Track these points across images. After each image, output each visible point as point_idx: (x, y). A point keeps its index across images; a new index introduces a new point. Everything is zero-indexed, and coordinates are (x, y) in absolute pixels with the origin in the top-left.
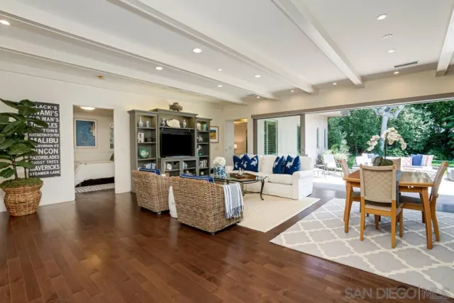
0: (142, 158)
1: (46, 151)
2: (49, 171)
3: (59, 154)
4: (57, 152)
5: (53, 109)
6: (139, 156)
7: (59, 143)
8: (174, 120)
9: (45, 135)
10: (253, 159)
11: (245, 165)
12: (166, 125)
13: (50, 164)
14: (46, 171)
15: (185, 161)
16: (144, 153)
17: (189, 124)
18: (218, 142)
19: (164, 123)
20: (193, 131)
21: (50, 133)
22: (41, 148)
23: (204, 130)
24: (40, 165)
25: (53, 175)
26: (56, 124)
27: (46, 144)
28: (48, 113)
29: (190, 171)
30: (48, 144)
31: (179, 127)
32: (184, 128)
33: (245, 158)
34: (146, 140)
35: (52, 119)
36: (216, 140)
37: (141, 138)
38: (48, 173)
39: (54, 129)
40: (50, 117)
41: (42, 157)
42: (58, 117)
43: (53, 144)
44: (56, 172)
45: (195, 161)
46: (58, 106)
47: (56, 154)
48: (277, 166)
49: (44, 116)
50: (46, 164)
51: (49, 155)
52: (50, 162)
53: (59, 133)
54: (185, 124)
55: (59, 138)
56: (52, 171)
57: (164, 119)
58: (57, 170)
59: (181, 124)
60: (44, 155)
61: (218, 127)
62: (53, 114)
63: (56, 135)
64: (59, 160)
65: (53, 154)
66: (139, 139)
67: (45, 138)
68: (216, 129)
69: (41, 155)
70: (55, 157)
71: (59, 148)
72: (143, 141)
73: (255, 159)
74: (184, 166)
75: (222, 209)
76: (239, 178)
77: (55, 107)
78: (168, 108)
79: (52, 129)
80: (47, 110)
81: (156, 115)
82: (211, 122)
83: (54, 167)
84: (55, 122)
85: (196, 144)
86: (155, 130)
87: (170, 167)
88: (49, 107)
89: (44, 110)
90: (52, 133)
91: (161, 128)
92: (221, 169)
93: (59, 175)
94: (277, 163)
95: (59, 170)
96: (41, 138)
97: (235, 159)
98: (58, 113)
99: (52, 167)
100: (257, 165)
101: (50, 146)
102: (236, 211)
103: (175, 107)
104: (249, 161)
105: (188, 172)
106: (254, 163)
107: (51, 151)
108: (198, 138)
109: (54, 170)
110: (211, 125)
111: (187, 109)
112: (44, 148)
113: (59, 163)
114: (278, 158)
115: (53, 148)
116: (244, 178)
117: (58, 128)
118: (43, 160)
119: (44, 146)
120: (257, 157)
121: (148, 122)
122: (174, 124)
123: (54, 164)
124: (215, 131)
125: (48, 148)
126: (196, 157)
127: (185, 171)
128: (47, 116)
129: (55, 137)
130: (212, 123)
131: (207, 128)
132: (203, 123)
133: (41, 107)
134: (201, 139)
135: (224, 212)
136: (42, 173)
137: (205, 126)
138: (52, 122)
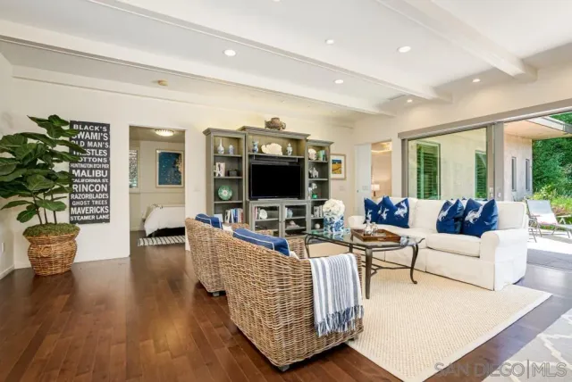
0: (221, 199)
1: (92, 188)
2: (96, 214)
3: (108, 192)
4: (106, 190)
5: (101, 131)
6: (217, 197)
7: (108, 177)
8: (273, 145)
9: (91, 166)
10: (399, 205)
11: (384, 216)
12: (260, 151)
13: (96, 206)
14: (91, 214)
15: (289, 207)
16: (225, 193)
17: (297, 150)
18: (344, 179)
19: (256, 148)
20: (301, 161)
21: (96, 163)
22: (85, 184)
23: (321, 160)
24: (83, 206)
25: (101, 221)
26: (104, 151)
27: (92, 178)
28: (95, 136)
29: (297, 222)
30: (95, 178)
31: (281, 154)
32: (289, 155)
33: (385, 203)
34: (228, 173)
35: (100, 145)
36: (342, 176)
37: (221, 170)
38: (93, 217)
39: (103, 157)
40: (97, 141)
41: (86, 196)
42: (109, 141)
43: (101, 178)
44: (104, 217)
45: (304, 207)
46: (108, 126)
47: (104, 192)
48: (445, 219)
49: (90, 141)
50: (91, 205)
51: (95, 193)
52: (96, 202)
53: (108, 163)
54: (290, 149)
55: (109, 170)
56: (99, 215)
57: (256, 143)
58: (105, 214)
59: (285, 151)
60: (89, 192)
61: (344, 156)
62: (102, 137)
63: (105, 166)
64: (108, 200)
65: (100, 192)
66: (218, 172)
67: (91, 169)
68: (342, 158)
69: (85, 192)
70: (103, 196)
71: (108, 184)
72: (222, 175)
73: (404, 204)
74: (286, 214)
75: (306, 315)
76: (365, 240)
77: (104, 128)
78: (263, 126)
79: (100, 157)
80: (94, 132)
81: (243, 137)
82: (332, 146)
83: (102, 209)
84: (104, 148)
85: (307, 180)
86: (241, 158)
87: (264, 215)
88: (96, 128)
89: (90, 132)
90: (100, 163)
91: (250, 156)
92: (336, 220)
93: (107, 221)
94: (445, 214)
95: (109, 213)
96: (86, 169)
97: (368, 205)
98: (109, 136)
99: (99, 210)
100: (407, 215)
101: (95, 181)
102: (343, 317)
103: (273, 125)
104: (392, 209)
105: (293, 223)
106: (400, 212)
107: (98, 188)
108: (310, 172)
109: (102, 214)
110: (332, 152)
111: (292, 127)
112: (89, 184)
113: (108, 205)
114: (447, 204)
115: (100, 184)
116: (376, 239)
117: (108, 156)
118: (88, 200)
119: (90, 181)
120: (406, 201)
121: (231, 147)
122: (273, 149)
123: (101, 206)
124: (340, 162)
125: (94, 184)
126: (307, 201)
127: (288, 222)
128: (93, 141)
129: (104, 169)
130: (333, 149)
131: (326, 157)
132: (319, 148)
133: (86, 127)
134: (315, 173)
135: (312, 319)
136: (86, 218)
137: (322, 153)
138: (100, 148)
